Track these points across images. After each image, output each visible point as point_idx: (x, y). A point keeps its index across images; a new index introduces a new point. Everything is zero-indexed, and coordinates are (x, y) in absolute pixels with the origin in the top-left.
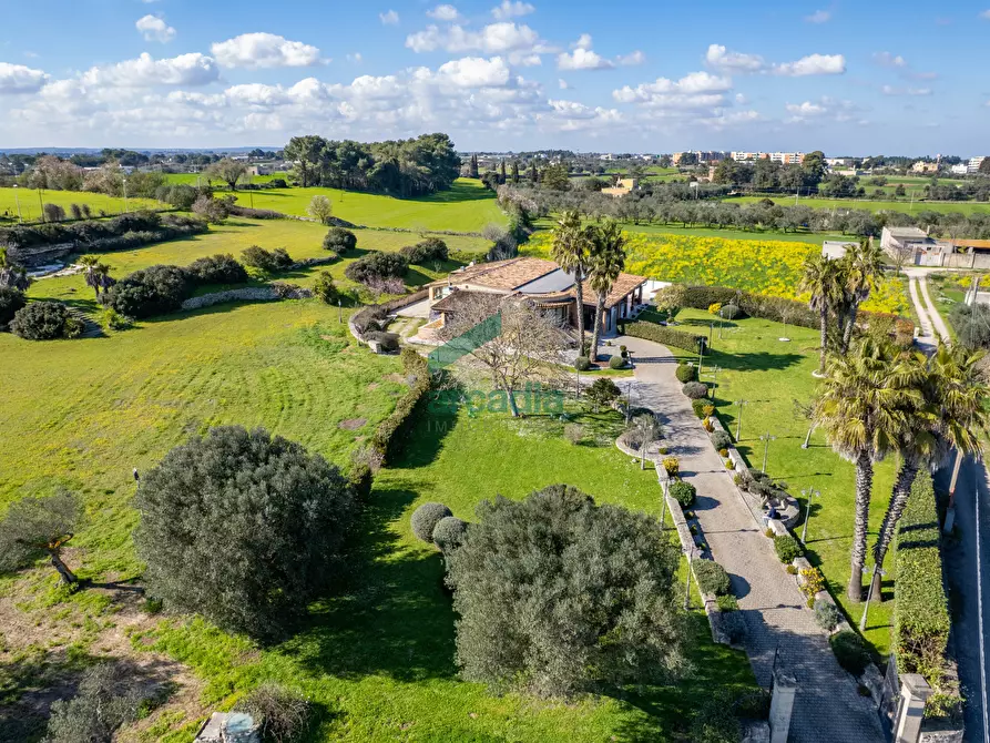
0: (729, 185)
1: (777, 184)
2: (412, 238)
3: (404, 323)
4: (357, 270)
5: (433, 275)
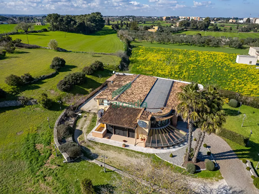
0: (184, 27)
1: (197, 27)
2: (89, 57)
3: (85, 118)
4: (62, 85)
5: (98, 80)
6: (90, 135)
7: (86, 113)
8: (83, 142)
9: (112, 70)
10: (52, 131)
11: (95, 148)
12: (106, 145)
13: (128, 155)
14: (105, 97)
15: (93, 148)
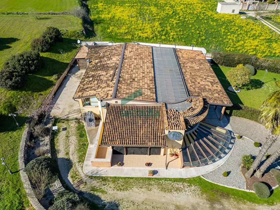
2: (31, 20)
3: (64, 132)
4: (6, 79)
5: (60, 58)
6: (86, 165)
7: (63, 122)
8: (81, 182)
9: (73, 38)
10: (18, 180)
11: (106, 190)
12: (122, 178)
13: (163, 189)
14: (92, 92)
15: (103, 192)
